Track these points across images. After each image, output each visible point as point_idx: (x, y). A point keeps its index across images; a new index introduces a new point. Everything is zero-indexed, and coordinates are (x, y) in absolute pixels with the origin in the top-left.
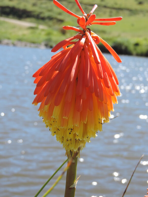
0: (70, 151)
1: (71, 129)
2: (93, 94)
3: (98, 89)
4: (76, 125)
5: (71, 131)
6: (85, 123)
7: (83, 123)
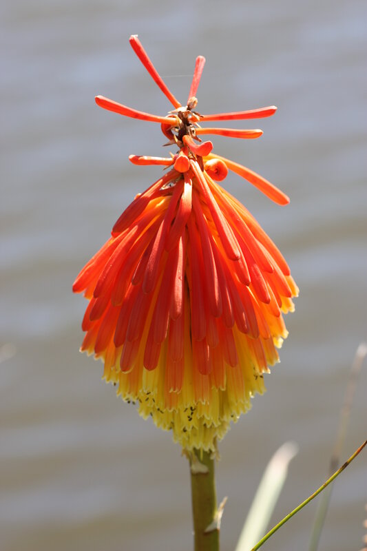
0: (195, 449)
1: (191, 408)
2: (233, 329)
3: (244, 314)
4: (203, 401)
5: (192, 413)
6: (223, 390)
7: (217, 391)
